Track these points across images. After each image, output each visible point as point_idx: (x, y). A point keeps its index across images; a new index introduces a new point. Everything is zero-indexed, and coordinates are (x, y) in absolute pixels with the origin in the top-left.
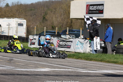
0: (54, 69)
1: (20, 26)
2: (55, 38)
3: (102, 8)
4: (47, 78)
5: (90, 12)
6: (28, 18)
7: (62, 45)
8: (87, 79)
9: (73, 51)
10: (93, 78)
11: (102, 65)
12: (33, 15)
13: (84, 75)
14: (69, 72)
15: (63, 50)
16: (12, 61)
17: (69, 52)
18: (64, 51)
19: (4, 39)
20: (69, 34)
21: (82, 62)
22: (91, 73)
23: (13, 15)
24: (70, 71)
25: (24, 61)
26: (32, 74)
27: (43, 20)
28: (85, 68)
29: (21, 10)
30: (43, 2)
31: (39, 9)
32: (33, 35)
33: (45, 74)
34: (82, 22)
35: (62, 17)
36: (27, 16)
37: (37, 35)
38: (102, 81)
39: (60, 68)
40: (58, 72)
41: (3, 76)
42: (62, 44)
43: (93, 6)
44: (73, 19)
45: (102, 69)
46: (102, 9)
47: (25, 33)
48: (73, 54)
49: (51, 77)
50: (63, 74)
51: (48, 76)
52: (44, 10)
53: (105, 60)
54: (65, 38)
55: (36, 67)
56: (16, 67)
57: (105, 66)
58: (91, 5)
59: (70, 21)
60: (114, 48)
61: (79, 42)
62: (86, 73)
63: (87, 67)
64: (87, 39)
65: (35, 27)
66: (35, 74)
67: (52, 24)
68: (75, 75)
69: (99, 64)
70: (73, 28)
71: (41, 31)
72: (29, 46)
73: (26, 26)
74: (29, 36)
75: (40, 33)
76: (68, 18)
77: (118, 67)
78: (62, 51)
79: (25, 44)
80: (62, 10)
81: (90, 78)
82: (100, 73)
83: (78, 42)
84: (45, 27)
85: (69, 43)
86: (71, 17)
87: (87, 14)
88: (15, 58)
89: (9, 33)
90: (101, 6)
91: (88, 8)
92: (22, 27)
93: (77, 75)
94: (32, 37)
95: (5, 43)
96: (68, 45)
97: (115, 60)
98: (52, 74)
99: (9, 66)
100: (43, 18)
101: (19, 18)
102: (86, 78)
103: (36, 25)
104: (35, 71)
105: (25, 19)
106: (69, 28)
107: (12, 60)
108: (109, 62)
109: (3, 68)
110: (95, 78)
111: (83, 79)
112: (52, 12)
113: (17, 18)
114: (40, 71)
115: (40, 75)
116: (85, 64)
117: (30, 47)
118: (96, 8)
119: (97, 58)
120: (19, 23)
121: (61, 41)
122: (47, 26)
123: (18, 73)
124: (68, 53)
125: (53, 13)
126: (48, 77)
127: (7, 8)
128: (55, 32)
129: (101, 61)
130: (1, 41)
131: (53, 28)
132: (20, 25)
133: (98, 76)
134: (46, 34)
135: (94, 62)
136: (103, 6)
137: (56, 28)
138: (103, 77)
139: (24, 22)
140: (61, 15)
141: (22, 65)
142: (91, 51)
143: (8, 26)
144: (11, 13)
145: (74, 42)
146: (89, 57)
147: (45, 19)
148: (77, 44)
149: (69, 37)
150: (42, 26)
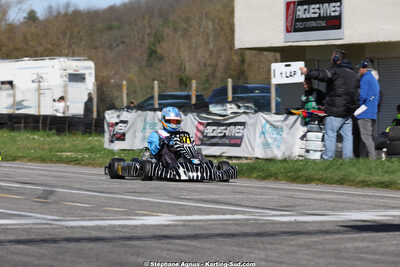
0: (187, 215)
1: (76, 81)
2: (189, 114)
3: (338, 9)
4: (165, 246)
5: (299, 25)
6: (100, 54)
7: (213, 137)
8: (292, 243)
10: (314, 239)
11: (343, 194)
12: (118, 45)
13: (284, 230)
14: (237, 224)
15: (218, 154)
16: (51, 199)
17: (236, 157)
18: (220, 156)
19: (25, 128)
20: (234, 101)
21: (280, 189)
22: (307, 222)
23: (50, 47)
24: (238, 220)
25: (91, 196)
26: (117, 235)
27: (148, 60)
28: (288, 206)
29: (77, 29)
31: (136, 24)
32: (116, 110)
33: (158, 233)
35: (211, 46)
36: (96, 48)
37: (129, 108)
38: (342, 246)
39: (208, 213)
41: (21, 246)
42: (214, 134)
43: (306, 7)
44: (247, 52)
45: (343, 209)
46: (337, 14)
48: (248, 165)
49: (178, 241)
51: (168, 241)
53: (352, 178)
54: (220, 115)
55: (130, 213)
56: (64, 215)
57: (354, 199)
58: (302, 3)
59: (236, 58)
60: (383, 139)
61: (268, 126)
62: (290, 223)
63: (295, 206)
64: (294, 114)
65: (124, 83)
66: (128, 235)
67: (180, 69)
68: (256, 231)
70: (250, 80)
72: (107, 145)
73: (96, 80)
74: (104, 112)
76: (230, 48)
77: (394, 198)
78: (215, 157)
79: (93, 139)
80: (210, 24)
81: (302, 240)
83: (265, 126)
84: (156, 82)
85: (234, 131)
86: (238, 45)
87: (288, 31)
88: (62, 187)
89: (39, 106)
90: (334, 4)
91: (290, 11)
92: (80, 85)
93: (262, 231)
94: (115, 115)
95: (28, 138)
96: (231, 138)
97: (386, 178)
98: (179, 233)
99: (41, 213)
100: (148, 51)
101: (73, 56)
102: (292, 240)
103: (129, 75)
104: (124, 226)
105: (90, 59)
106: (233, 81)
107: (51, 193)
108: (365, 184)
110: (322, 238)
111: (280, 244)
112: (175, 30)
113: (67, 55)
114: (144, 227)
115: (141, 238)
116: (290, 193)
117: (110, 148)
118: (317, 10)
119: (328, 174)
120: (72, 72)
121: (209, 124)
122: (164, 79)
123: (69, 236)
124: (235, 161)
125: (180, 33)
126: (168, 244)
127: (30, 26)
128: (188, 97)
129: (341, 182)
130: (17, 134)
131: (184, 83)
132: (76, 78)
134: (159, 104)
135: (319, 186)
136: (338, 4)
137: (191, 86)
139: (87, 67)
140: (208, 40)
141: (84, 209)
142: (308, 151)
143: (36, 85)
144: (44, 41)
145: (252, 125)
146: (300, 171)
147: (154, 55)
148: (263, 133)
149: (236, 110)
150: (147, 77)
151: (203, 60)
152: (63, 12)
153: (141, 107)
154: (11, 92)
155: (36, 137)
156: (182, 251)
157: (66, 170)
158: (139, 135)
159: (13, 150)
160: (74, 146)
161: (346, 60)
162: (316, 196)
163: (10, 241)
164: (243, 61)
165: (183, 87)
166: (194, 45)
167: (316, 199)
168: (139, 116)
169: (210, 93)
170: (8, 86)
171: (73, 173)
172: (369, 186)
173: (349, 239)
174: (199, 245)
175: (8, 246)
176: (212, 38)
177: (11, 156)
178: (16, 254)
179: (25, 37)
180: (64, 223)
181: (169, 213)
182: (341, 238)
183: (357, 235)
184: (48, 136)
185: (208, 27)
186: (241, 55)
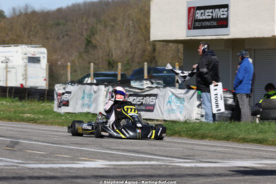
0: (116, 161)
1: (34, 62)
3: (226, 13)
5: (197, 24)
6: (51, 43)
9: (160, 117)
11: (229, 147)
12: (63, 37)
13: (187, 173)
14: (153, 168)
16: (17, 147)
17: (150, 120)
20: (150, 78)
22: (204, 168)
23: (15, 37)
24: (154, 165)
25: (46, 146)
26: (65, 174)
27: (86, 48)
28: (190, 156)
29: (34, 24)
30: (85, 4)
31: (77, 21)
32: (63, 84)
33: (95, 174)
34: (178, 49)
35: (131, 39)
36: (48, 39)
37: (72, 82)
39: (132, 160)
40: (126, 169)
42: (135, 102)
43: (202, 11)
44: (157, 43)
45: (229, 159)
46: (225, 16)
47: (45, 80)
50: (139, 173)
52: (87, 24)
53: (235, 136)
54: (138, 89)
55: (75, 159)
56: (27, 159)
57: (237, 151)
58: (199, 8)
59: (149, 48)
60: (257, 108)
61: (173, 97)
62: (192, 168)
63: (195, 156)
64: (193, 89)
65: (69, 64)
66: (73, 175)
67: (108, 55)
68: (167, 173)
69: (222, 147)
70: (159, 64)
71: (82, 74)
72: (56, 109)
73: (48, 62)
74: (54, 86)
76: (146, 41)
77: (267, 151)
79: (45, 105)
80: (131, 22)
82: (225, 168)
83: (171, 97)
84: (92, 64)
85: (148, 100)
86: (152, 38)
87: (189, 28)
88: (24, 139)
89: (6, 80)
90: (223, 9)
91: (191, 14)
92: (36, 65)
93: (171, 173)
94: (62, 88)
96: (146, 105)
97: (260, 136)
98: (111, 174)
99: (10, 158)
100: (86, 41)
101: (31, 44)
102: (194, 180)
103: (71, 59)
104: (71, 168)
105: (43, 46)
106: (148, 64)
107: (17, 143)
108: (244, 141)
110: (215, 179)
112: (105, 26)
113: (26, 44)
114: (84, 169)
115: (83, 177)
116: (190, 146)
117: (58, 111)
118: (210, 14)
119: (218, 133)
120: (30, 56)
121: (130, 95)
122: (97, 62)
123: (31, 175)
125: (109, 29)
128: (116, 75)
129: (227, 139)
131: (111, 65)
132: (34, 60)
133: (220, 175)
135: (211, 141)
136: (226, 9)
137: (117, 66)
138: (233, 178)
139: (42, 52)
140: (129, 34)
141: (41, 155)
142: (203, 116)
143: (4, 64)
144: (10, 33)
145: (162, 96)
146: (197, 130)
147: (90, 44)
148: (169, 102)
149: (150, 85)
150: (84, 61)
151: (125, 49)
152: (23, 12)
153: (81, 82)
155: (4, 102)
157: (27, 126)
158: (80, 102)
160: (32, 109)
164: (155, 50)
165: (111, 67)
166: (119, 38)
167: (210, 151)
168: (79, 88)
169: (131, 73)
171: (31, 129)
172: (247, 142)
173: (235, 180)
176: (132, 33)
180: (26, 165)
181: (102, 159)
182: (229, 180)
183: (241, 178)
184: (13, 102)
185: (129, 25)
186: (153, 46)
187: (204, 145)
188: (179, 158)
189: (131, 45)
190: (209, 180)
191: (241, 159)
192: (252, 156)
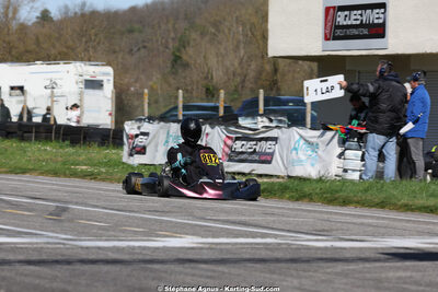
0: (214, 237)
1: (93, 88)
2: (217, 128)
3: (382, 16)
4: (189, 270)
5: (339, 32)
6: (120, 60)
7: (242, 153)
8: (329, 270)
9: (282, 172)
10: (352, 267)
11: (383, 218)
12: (139, 49)
13: (319, 256)
14: (266, 249)
15: (247, 171)
16: (65, 216)
17: (266, 176)
18: (249, 174)
19: (36, 138)
20: (267, 114)
21: (315, 211)
22: (345, 248)
23: (65, 50)
24: (270, 244)
25: (108, 214)
26: (135, 257)
27: (173, 66)
28: (324, 230)
29: (93, 31)
31: (160, 27)
32: (137, 120)
33: (181, 256)
34: (312, 70)
35: (242, 52)
36: (115, 52)
37: (151, 119)
38: (383, 275)
39: (237, 236)
40: (227, 250)
41: (32, 268)
42: (243, 149)
43: (347, 13)
44: (280, 60)
45: (383, 235)
46: (381, 21)
47: (110, 114)
48: (281, 184)
50: (247, 256)
51: (192, 265)
52: (175, 30)
53: (393, 201)
54: (250, 129)
55: (151, 234)
56: (80, 234)
57: (399, 225)
58: (342, 8)
59: (268, 68)
61: (302, 142)
62: (326, 248)
63: (332, 230)
64: (331, 130)
65: (146, 91)
66: (148, 258)
67: (206, 78)
68: (288, 256)
69: (372, 217)
70: (283, 92)
71: (165, 106)
72: (125, 159)
73: (115, 86)
74: (123, 123)
75: (164, 110)
76: (263, 57)
78: (243, 174)
79: (110, 152)
80: (241, 29)
81: (340, 267)
82: (376, 249)
84: (180, 91)
85: (265, 147)
86: (271, 53)
87: (327, 39)
88: (77, 204)
90: (377, 11)
91: (329, 17)
92: (97, 92)
93: (296, 256)
94: (136, 126)
95: (39, 150)
96: (260, 154)
97: (431, 202)
98: (205, 257)
99: (53, 231)
100: (172, 58)
101: (89, 61)
102: (328, 267)
103: (151, 83)
104: (144, 248)
105: (109, 64)
106: (265, 91)
107: (65, 210)
108: (407, 208)
109: (34, 240)
110: (360, 266)
111: (316, 271)
112: (203, 34)
113: (82, 60)
114: (165, 249)
115: (163, 262)
116: (326, 216)
117: (129, 162)
118: (359, 17)
119: (368, 196)
120: (88, 78)
121: (237, 139)
122: (189, 88)
123: (84, 257)
124: (265, 180)
125: (207, 38)
126: (192, 268)
127: (43, 26)
128: (216, 109)
129: (382, 205)
130: (27, 144)
131: (211, 93)
132: (93, 84)
135: (358, 209)
136: (382, 10)
137: (219, 95)
138: (391, 264)
139: (105, 73)
140: (238, 47)
141: (100, 228)
142: (345, 171)
143: (49, 91)
145: (284, 140)
146: (337, 192)
147: (179, 62)
149: (267, 124)
150: (170, 85)
151: (232, 69)
152: (77, 10)
153: (164, 118)
154: (22, 98)
155: (48, 148)
156: (208, 277)
157: (81, 185)
158: (161, 149)
159: (23, 162)
160: (90, 159)
161: (393, 73)
162: (355, 220)
163: (20, 262)
164: (276, 70)
165: (210, 97)
166: (224, 52)
167: (354, 223)
168: (161, 128)
169: (239, 105)
170: (18, 92)
171: (87, 188)
172: (412, 210)
173: (391, 268)
174: (226, 271)
175: (18, 266)
176: (242, 46)
177: (20, 168)
178: (26, 275)
179: (37, 39)
180: (78, 243)
181: (193, 235)
182: (382, 267)
183: (399, 264)
184: (61, 147)
185: (238, 32)
186: (274, 64)
187: (347, 215)
188: (307, 234)
189: (241, 63)
190: (351, 267)
191: (402, 236)
192: (418, 232)
